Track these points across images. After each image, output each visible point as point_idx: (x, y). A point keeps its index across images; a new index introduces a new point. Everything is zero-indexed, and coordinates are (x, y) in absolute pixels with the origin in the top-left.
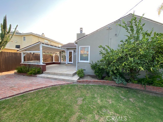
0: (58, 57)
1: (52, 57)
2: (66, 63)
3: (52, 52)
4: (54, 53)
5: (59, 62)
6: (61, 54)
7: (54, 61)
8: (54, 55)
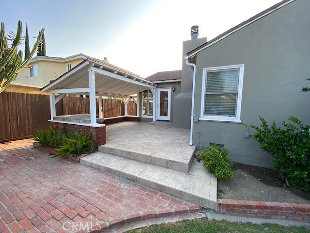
0: (136, 105)
1: (123, 105)
2: (154, 120)
3: (123, 94)
4: (126, 96)
5: (138, 116)
6: (142, 99)
7: (126, 115)
8: (126, 101)
